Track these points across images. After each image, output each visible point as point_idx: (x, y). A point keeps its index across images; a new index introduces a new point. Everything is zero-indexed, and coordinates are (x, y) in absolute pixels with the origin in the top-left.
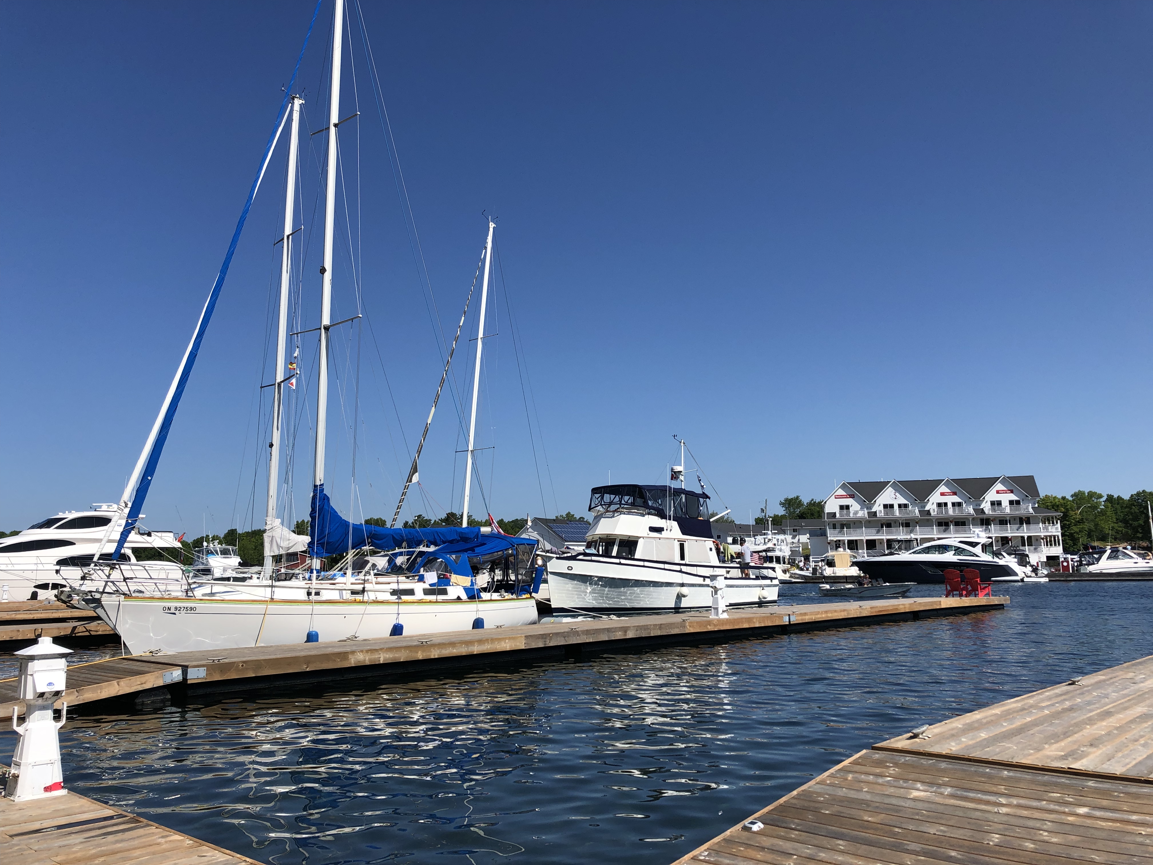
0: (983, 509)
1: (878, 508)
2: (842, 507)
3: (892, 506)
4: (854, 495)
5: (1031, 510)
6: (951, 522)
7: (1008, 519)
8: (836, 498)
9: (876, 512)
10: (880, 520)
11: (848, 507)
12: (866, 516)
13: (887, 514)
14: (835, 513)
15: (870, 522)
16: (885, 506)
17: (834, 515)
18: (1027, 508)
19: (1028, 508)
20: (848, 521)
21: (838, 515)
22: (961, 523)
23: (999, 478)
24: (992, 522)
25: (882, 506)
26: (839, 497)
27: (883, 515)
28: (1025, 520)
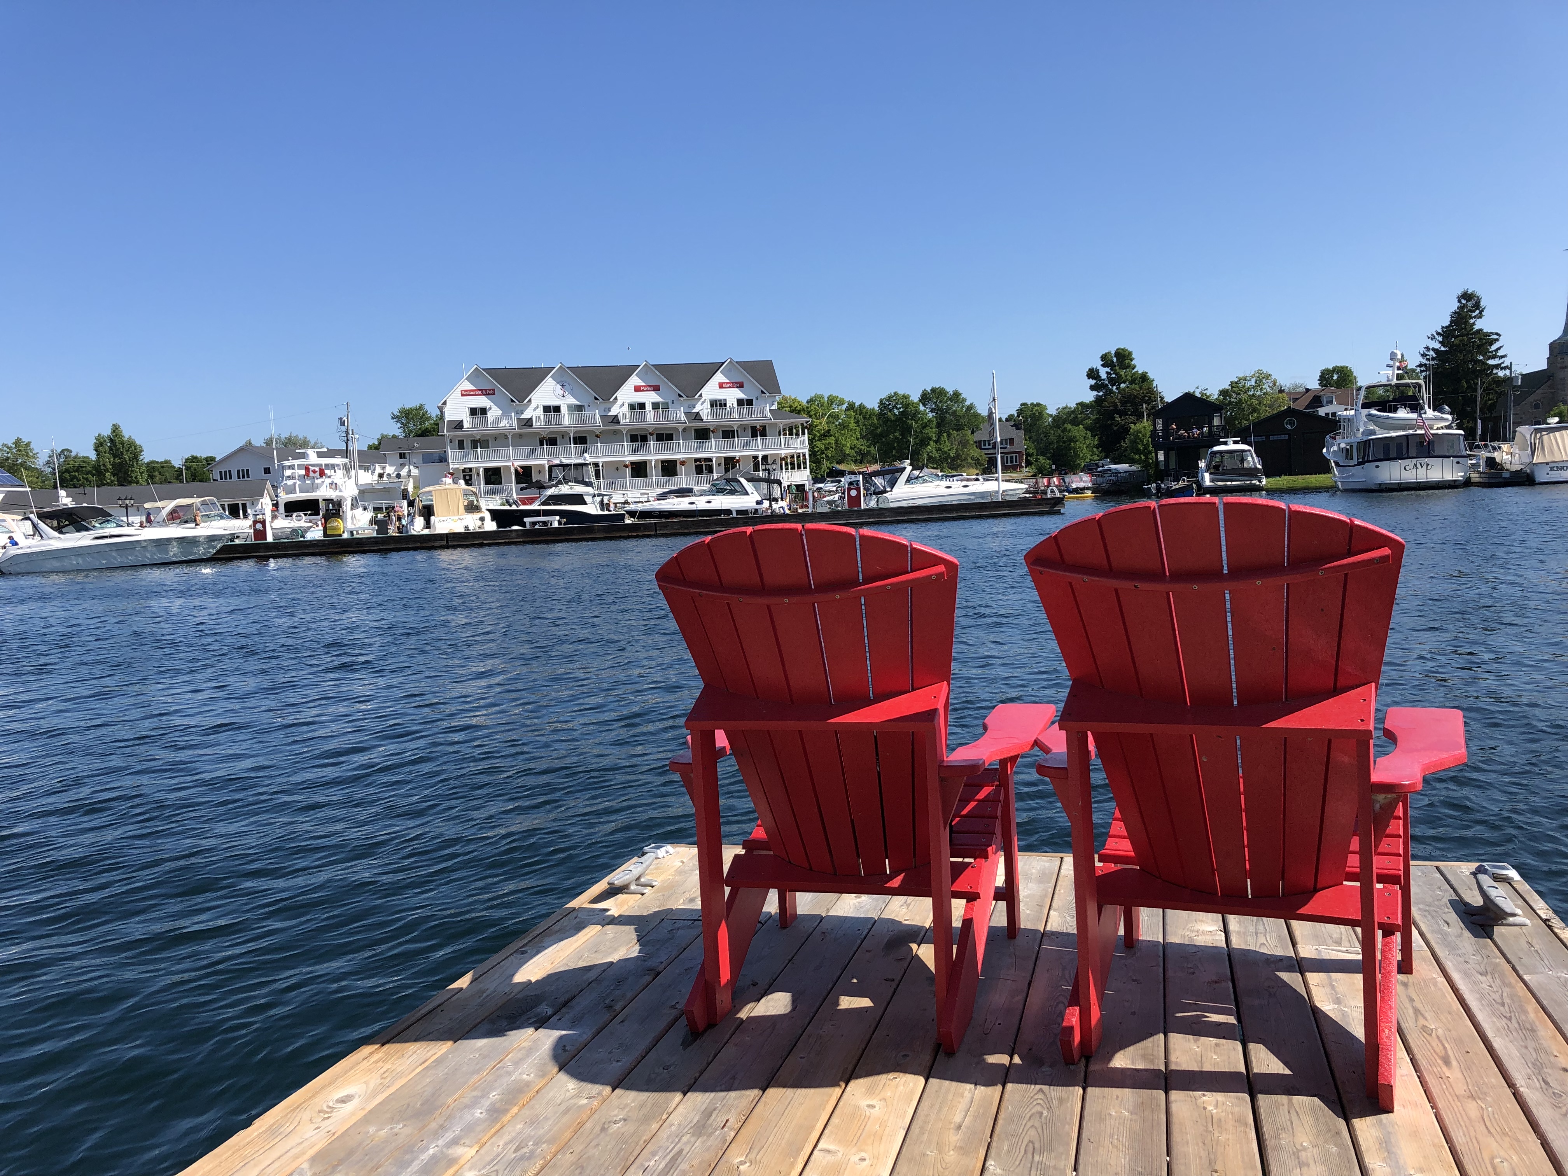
0: (698, 413)
1: (533, 411)
2: (473, 411)
3: (557, 409)
4: (494, 390)
5: (768, 414)
6: (651, 434)
7: (736, 429)
8: (462, 395)
9: (531, 419)
10: (538, 433)
11: (484, 411)
12: (515, 425)
13: (548, 422)
14: (462, 421)
15: (521, 436)
16: (547, 409)
17: (459, 425)
18: (763, 411)
19: (765, 411)
20: (484, 435)
21: (466, 425)
22: (665, 436)
23: (723, 363)
24: (712, 435)
25: (541, 410)
26: (468, 393)
27: (543, 423)
28: (758, 431)
